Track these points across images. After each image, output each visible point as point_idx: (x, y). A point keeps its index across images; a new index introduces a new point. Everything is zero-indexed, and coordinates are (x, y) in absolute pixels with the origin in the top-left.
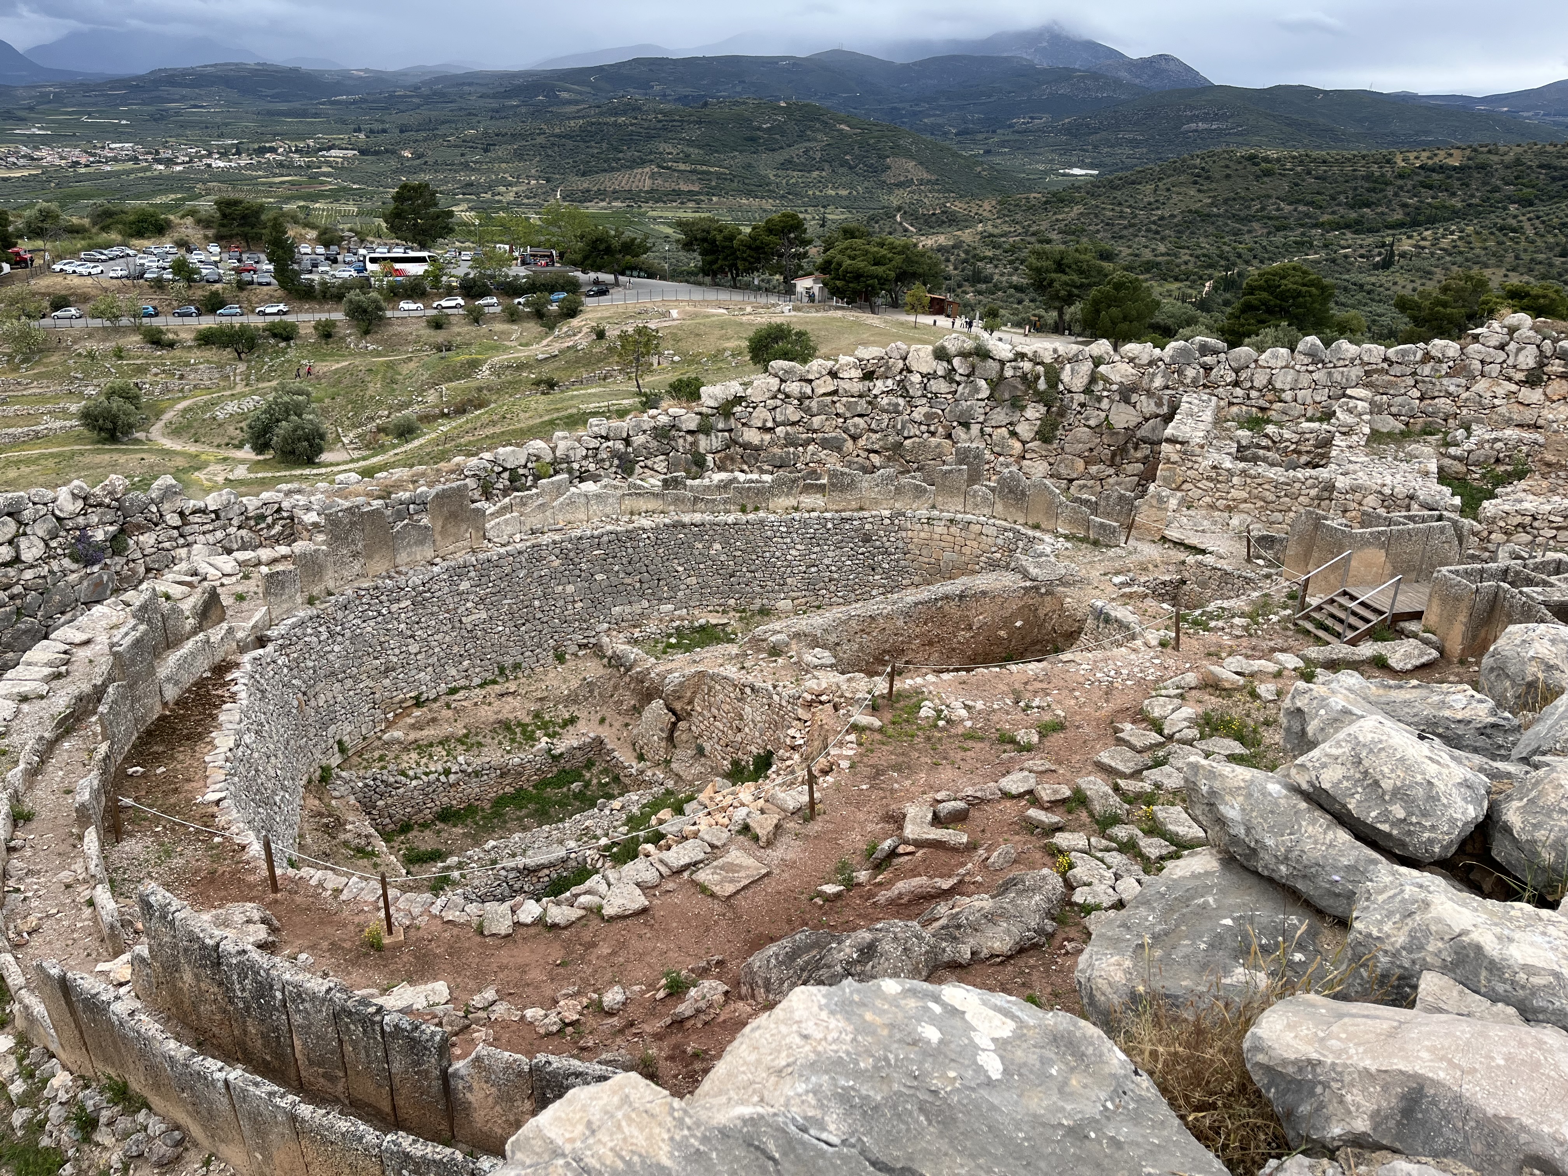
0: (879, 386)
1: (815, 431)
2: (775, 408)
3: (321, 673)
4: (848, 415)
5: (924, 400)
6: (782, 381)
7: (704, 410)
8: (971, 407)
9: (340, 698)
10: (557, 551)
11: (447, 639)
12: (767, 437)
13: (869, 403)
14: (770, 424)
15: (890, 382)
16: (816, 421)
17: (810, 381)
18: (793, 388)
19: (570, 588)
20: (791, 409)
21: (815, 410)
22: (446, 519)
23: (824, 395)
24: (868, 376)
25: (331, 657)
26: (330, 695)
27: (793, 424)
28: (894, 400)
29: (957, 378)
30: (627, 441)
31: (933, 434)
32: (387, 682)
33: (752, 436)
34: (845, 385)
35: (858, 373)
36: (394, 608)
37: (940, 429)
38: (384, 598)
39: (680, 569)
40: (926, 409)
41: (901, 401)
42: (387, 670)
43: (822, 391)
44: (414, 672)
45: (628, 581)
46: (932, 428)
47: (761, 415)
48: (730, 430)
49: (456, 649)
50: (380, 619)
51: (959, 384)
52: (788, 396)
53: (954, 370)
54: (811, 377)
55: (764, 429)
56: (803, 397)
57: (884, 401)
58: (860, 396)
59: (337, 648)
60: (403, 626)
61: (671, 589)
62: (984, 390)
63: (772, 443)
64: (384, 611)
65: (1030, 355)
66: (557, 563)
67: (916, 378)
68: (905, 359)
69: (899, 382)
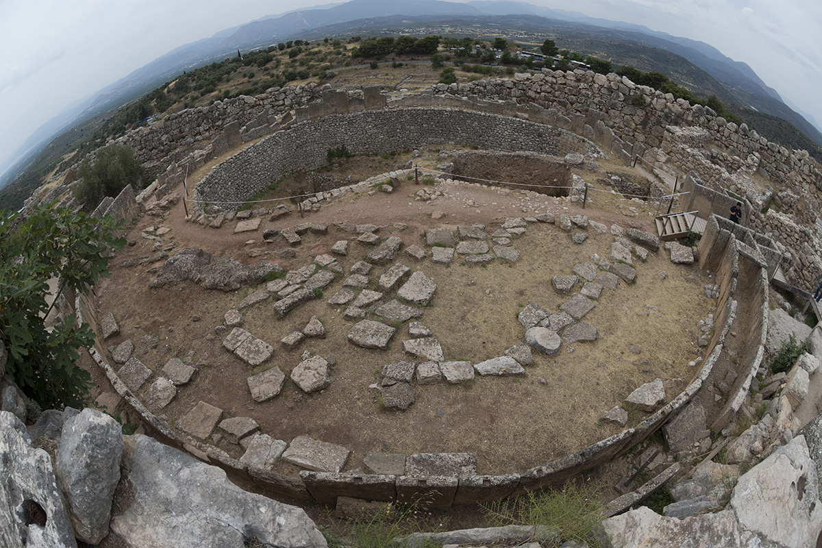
0: (582, 85)
1: (556, 97)
2: (542, 85)
4: (569, 94)
5: (599, 95)
6: (546, 76)
7: (515, 81)
8: (616, 103)
12: (538, 96)
13: (578, 91)
15: (586, 85)
16: (557, 93)
17: (556, 78)
18: (549, 79)
21: (557, 89)
29: (612, 90)
30: (485, 87)
33: (531, 93)
34: (568, 82)
43: (560, 82)
46: (601, 107)
51: (612, 92)
54: (556, 76)
55: (537, 92)
56: (552, 83)
57: (584, 92)
58: (575, 88)
62: (622, 98)
63: (540, 98)
67: (596, 86)
69: (590, 86)
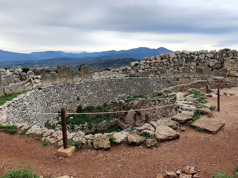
0: (164, 60)
2: (145, 66)
3: (54, 100)
4: (158, 66)
5: (173, 63)
6: (146, 61)
7: (132, 66)
8: (182, 63)
9: (58, 107)
10: (107, 82)
11: (84, 97)
12: (143, 71)
13: (162, 64)
14: (144, 68)
15: (166, 60)
16: (153, 68)
17: (151, 60)
19: (110, 90)
20: (148, 65)
21: (152, 65)
22: (84, 73)
23: (154, 63)
24: (162, 59)
25: (57, 97)
26: (56, 106)
27: (148, 68)
28: (167, 63)
29: (179, 58)
31: (175, 69)
32: (70, 105)
33: (141, 71)
34: (157, 61)
35: (160, 58)
36: (72, 89)
37: (176, 68)
38: (70, 86)
39: (132, 87)
40: (173, 64)
41: (168, 63)
42: (70, 102)
44: (76, 104)
45: (121, 89)
46: (175, 68)
47: (142, 67)
48: (136, 70)
49: (86, 100)
50: (69, 91)
51: (179, 59)
52: (147, 63)
53: (178, 57)
54: (151, 59)
55: (143, 69)
56: (150, 63)
57: (165, 63)
58: (161, 63)
59: (58, 95)
60: (74, 93)
61: (130, 92)
62: (185, 60)
64: (70, 89)
65: (193, 53)
66: (107, 84)
67: (171, 59)
68: (169, 56)
69: (168, 60)
